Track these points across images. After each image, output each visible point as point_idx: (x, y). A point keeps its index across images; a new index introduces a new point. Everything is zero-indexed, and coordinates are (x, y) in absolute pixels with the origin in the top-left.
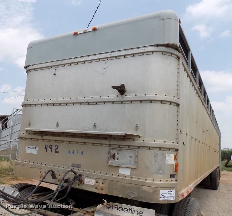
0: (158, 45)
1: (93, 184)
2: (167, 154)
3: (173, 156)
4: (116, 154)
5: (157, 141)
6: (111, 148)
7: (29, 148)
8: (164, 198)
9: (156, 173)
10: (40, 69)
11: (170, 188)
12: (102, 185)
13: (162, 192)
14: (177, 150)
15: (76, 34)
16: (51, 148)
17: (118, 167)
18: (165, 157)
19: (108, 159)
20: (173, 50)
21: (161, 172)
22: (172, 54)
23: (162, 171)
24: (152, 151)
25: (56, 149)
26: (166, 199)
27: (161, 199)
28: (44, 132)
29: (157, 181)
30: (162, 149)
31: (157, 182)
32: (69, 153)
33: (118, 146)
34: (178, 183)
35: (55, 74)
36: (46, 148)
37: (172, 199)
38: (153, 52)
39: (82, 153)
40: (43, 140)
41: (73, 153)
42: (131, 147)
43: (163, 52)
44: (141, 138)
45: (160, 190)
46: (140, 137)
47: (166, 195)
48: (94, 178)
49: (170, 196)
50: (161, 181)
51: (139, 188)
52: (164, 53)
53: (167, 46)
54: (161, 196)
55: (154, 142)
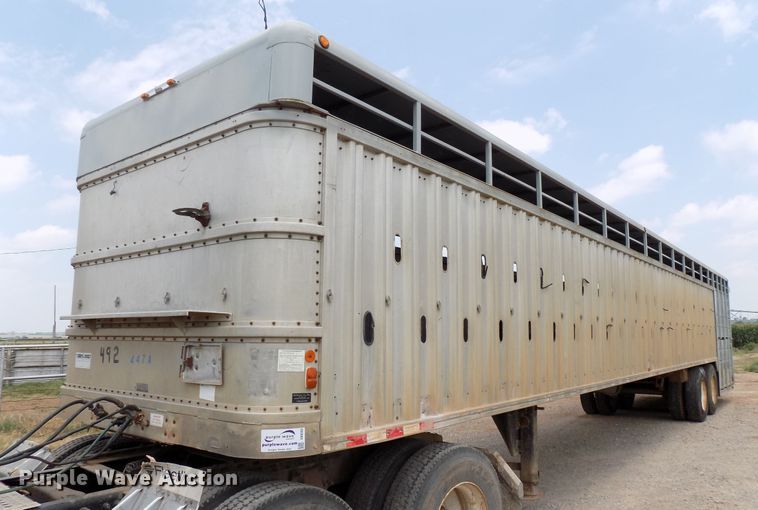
0: (260, 107)
1: (161, 426)
2: (280, 351)
3: (303, 353)
4: (195, 358)
5: (258, 324)
6: (188, 344)
7: (80, 356)
8: (272, 447)
9: (255, 395)
10: (94, 182)
11: (288, 425)
12: (173, 425)
13: (265, 433)
14: (318, 340)
15: (145, 98)
16: (108, 354)
17: (197, 386)
18: (277, 357)
19: (182, 371)
20: (296, 112)
21: (267, 390)
22: (294, 123)
23: (269, 388)
24: (248, 346)
25: (115, 355)
26: (277, 449)
27: (264, 450)
28: (99, 320)
29: (257, 410)
30: (266, 340)
31: (256, 413)
32: (132, 362)
33: (196, 340)
34: (321, 413)
35: (113, 193)
36: (102, 355)
37: (295, 448)
38: (250, 124)
39: (150, 361)
40: (98, 337)
41: (138, 361)
42: (215, 340)
43: (271, 122)
44: (230, 319)
45: (263, 431)
46: (227, 316)
47: (275, 441)
48: (162, 412)
49: (288, 442)
50: (265, 410)
51: (225, 428)
52: (274, 124)
53: (279, 105)
54: (263, 442)
55: (250, 326)
